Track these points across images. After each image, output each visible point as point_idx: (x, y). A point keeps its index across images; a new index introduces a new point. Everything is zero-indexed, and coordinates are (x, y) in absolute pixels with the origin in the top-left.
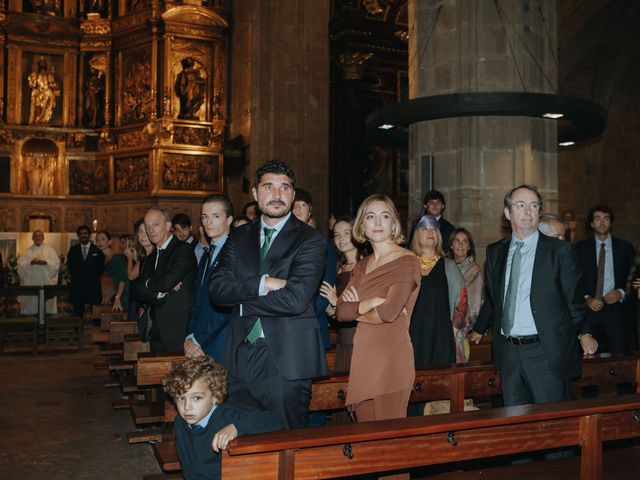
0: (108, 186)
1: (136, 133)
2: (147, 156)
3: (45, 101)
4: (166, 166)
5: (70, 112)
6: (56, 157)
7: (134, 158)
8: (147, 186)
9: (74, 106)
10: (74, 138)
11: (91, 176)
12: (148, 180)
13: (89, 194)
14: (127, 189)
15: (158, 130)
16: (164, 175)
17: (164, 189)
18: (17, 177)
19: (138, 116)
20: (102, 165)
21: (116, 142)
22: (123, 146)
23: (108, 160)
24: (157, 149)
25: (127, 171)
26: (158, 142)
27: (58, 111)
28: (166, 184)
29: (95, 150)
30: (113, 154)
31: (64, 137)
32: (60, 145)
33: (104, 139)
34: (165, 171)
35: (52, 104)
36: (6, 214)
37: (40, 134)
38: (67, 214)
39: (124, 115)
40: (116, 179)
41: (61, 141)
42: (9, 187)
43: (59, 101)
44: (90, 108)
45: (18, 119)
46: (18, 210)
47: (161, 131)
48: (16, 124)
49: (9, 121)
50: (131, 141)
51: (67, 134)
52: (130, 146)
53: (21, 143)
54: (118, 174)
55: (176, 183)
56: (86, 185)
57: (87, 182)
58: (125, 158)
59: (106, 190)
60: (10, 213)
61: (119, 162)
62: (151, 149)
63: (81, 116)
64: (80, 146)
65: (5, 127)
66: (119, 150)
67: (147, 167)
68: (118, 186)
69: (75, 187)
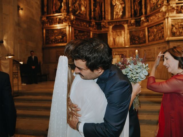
0: (145, 40)
1: (157, 15)
2: (162, 23)
3: (119, 9)
4: (173, 26)
5: (129, 12)
6: (124, 31)
7: (156, 26)
8: (163, 37)
9: (130, 9)
10: (131, 22)
11: (138, 37)
12: (163, 34)
13: (137, 44)
14: (153, 40)
15: (168, 9)
16: (172, 30)
17: (172, 37)
18: (110, 40)
19: (157, 7)
20: (143, 32)
21: (148, 21)
22: (151, 22)
23: (145, 29)
24: (168, 18)
25: (153, 32)
26: (168, 15)
27: (124, 13)
28: (173, 34)
29: (140, 26)
30: (147, 26)
31: (127, 22)
32: (126, 26)
33: (143, 20)
34: (172, 28)
35: (122, 10)
37: (118, 22)
38: (129, 53)
39: (151, 8)
40: (149, 37)
41: (126, 24)
43: (124, 8)
44: (136, 9)
45: (110, 18)
47: (170, 8)
48: (109, 20)
49: (106, 19)
50: (154, 19)
51: (128, 20)
52: (154, 21)
53: (111, 27)
54: (150, 34)
55: (178, 33)
56: (137, 41)
57: (137, 39)
58: (152, 27)
59: (145, 42)
61: (150, 29)
62: (165, 19)
63: (133, 13)
64: (133, 25)
65: (105, 21)
66: (150, 23)
67: (163, 28)
68: (150, 39)
69: (132, 42)
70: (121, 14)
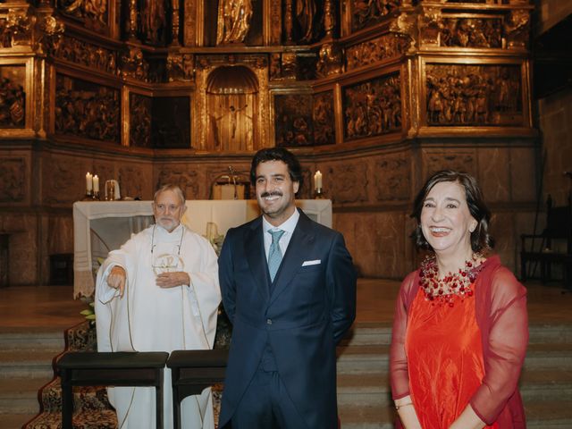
0: (334, 133)
1: (376, 41)
2: (396, 74)
4: (430, 85)
5: (273, 23)
6: (256, 93)
7: (372, 81)
8: (398, 124)
9: (279, 12)
10: (280, 60)
11: (308, 119)
12: (399, 115)
13: (303, 146)
14: (362, 133)
15: (415, 26)
16: (428, 103)
17: (430, 125)
18: (201, 125)
19: (378, 13)
20: (324, 101)
21: (343, 61)
22: (356, 65)
23: (332, 91)
24: (414, 57)
25: (363, 104)
26: (416, 46)
27: (256, 22)
28: (432, 116)
29: (313, 77)
30: (338, 80)
31: (266, 59)
32: (261, 73)
33: (325, 57)
34: (430, 96)
36: (186, 181)
37: (231, 58)
39: (355, 16)
40: (346, 119)
41: (262, 66)
42: (189, 141)
43: (257, 7)
45: (200, 41)
46: (202, 175)
47: (421, 24)
48: (197, 46)
49: (187, 42)
50: (367, 56)
51: (269, 54)
52: (366, 63)
53: (205, 74)
54: (349, 111)
55: (448, 114)
56: (301, 132)
57: (303, 128)
58: (360, 83)
59: (331, 139)
60: (190, 180)
61: (349, 92)
62: (404, 60)
63: (289, 26)
64: (289, 73)
65: (182, 50)
66: (349, 72)
67: (398, 92)
68: (350, 131)
69: (284, 135)
70: (245, 26)
